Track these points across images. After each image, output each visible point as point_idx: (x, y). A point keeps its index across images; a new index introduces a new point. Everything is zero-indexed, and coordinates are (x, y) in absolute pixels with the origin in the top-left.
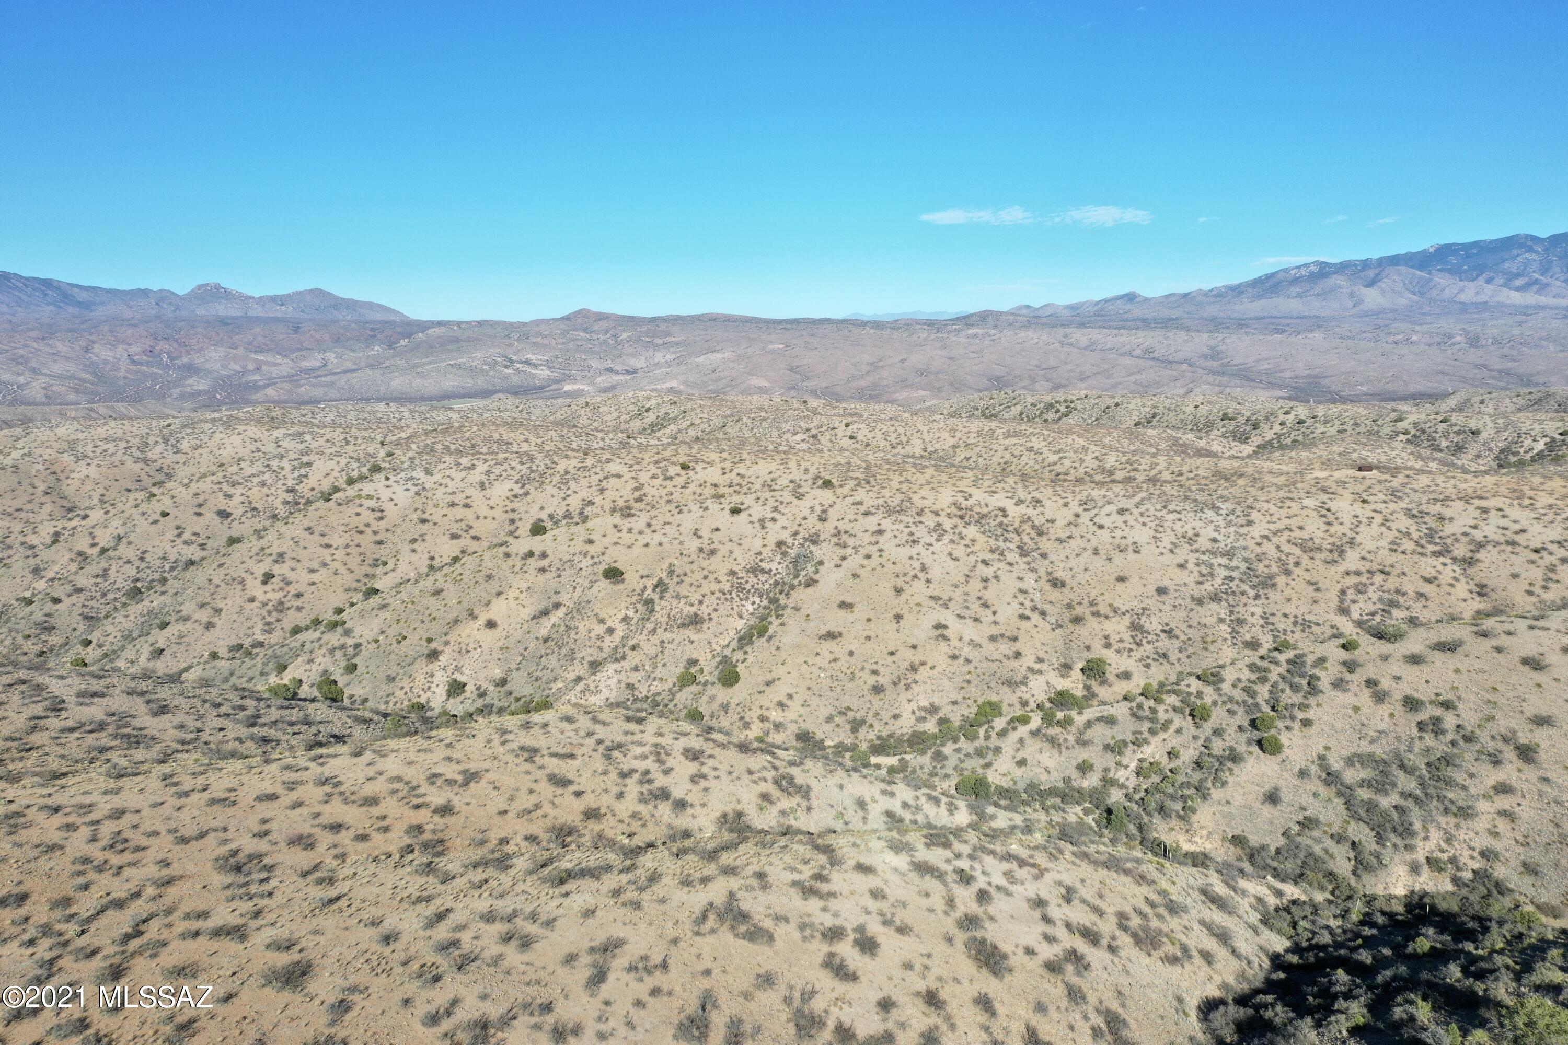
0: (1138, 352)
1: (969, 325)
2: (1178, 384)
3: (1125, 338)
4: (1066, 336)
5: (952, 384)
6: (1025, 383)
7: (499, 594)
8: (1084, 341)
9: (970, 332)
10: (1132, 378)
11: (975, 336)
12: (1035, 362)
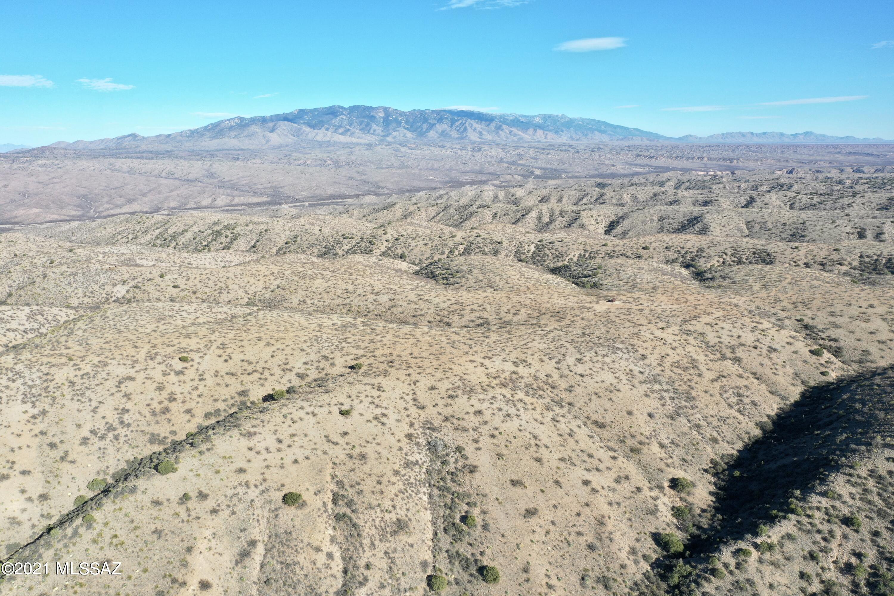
0: (163, 174)
1: (37, 157)
2: (205, 195)
3: (150, 165)
4: (110, 164)
5: (54, 202)
6: (107, 199)
7: (189, 550)
8: (125, 168)
9: (40, 162)
10: (175, 193)
11: (45, 165)
12: (104, 184)
